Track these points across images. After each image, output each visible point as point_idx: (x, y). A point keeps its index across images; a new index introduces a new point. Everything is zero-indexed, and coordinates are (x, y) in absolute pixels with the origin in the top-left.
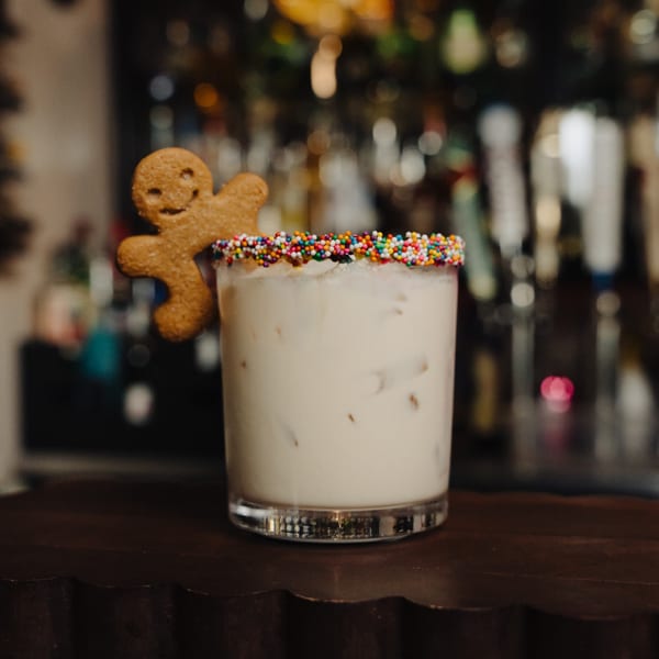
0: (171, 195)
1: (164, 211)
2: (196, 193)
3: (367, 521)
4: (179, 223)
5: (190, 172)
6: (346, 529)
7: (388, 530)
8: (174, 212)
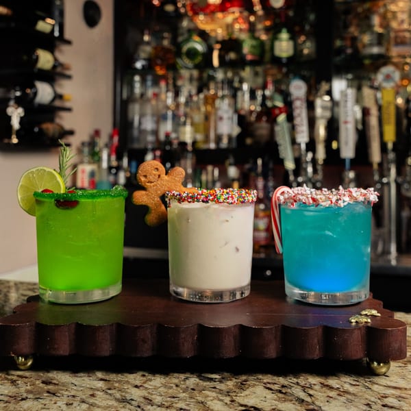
0: (151, 177)
1: (148, 182)
2: (159, 176)
3: (219, 295)
4: (154, 186)
5: (157, 169)
6: (211, 298)
7: (227, 299)
8: (151, 182)
